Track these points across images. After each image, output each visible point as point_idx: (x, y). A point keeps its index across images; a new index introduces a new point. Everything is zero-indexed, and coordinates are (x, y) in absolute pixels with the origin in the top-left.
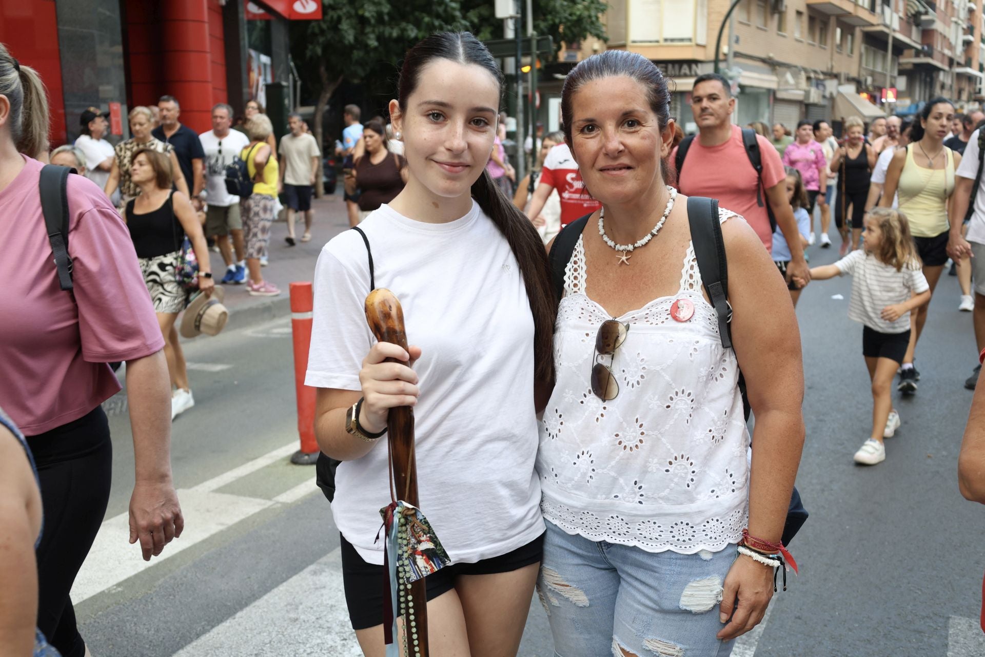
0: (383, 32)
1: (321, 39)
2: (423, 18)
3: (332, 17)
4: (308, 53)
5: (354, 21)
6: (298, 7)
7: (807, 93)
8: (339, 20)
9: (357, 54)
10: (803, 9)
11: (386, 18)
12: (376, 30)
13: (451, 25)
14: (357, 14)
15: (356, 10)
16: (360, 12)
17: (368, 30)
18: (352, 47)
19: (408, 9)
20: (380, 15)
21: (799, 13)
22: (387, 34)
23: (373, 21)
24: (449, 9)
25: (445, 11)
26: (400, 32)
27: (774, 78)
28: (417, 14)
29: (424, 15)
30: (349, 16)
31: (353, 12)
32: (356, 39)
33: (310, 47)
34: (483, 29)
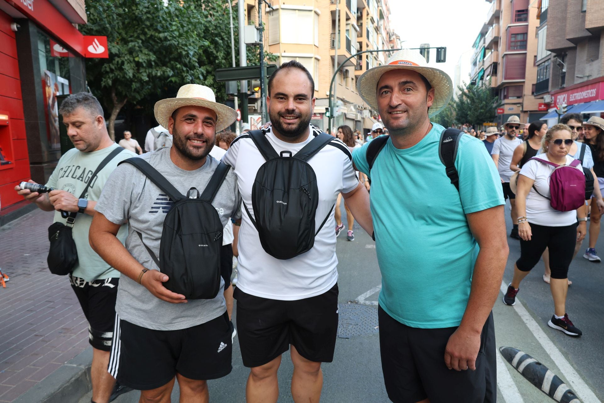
0: (152, 72)
1: (111, 75)
2: (177, 65)
3: (118, 62)
4: (103, 84)
5: (133, 65)
6: (91, 49)
7: (356, 116)
8: (123, 63)
9: (134, 86)
10: (354, 78)
11: (153, 63)
12: (147, 71)
13: (193, 70)
14: (134, 60)
15: (134, 58)
16: (136, 59)
17: (142, 70)
18: (131, 81)
19: (167, 60)
20: (149, 62)
21: (352, 79)
22: (154, 73)
23: (144, 65)
24: (192, 61)
25: (189, 62)
26: (162, 73)
27: (345, 108)
28: (172, 62)
29: (177, 63)
30: (129, 62)
31: (132, 59)
32: (134, 76)
33: (104, 80)
34: (208, 77)
